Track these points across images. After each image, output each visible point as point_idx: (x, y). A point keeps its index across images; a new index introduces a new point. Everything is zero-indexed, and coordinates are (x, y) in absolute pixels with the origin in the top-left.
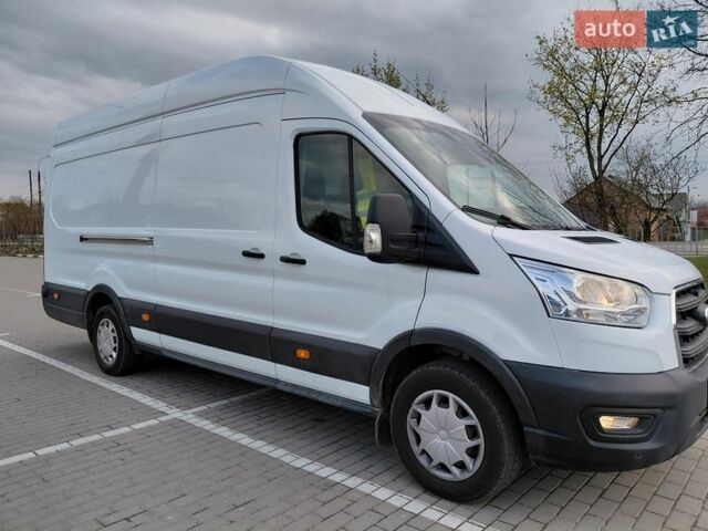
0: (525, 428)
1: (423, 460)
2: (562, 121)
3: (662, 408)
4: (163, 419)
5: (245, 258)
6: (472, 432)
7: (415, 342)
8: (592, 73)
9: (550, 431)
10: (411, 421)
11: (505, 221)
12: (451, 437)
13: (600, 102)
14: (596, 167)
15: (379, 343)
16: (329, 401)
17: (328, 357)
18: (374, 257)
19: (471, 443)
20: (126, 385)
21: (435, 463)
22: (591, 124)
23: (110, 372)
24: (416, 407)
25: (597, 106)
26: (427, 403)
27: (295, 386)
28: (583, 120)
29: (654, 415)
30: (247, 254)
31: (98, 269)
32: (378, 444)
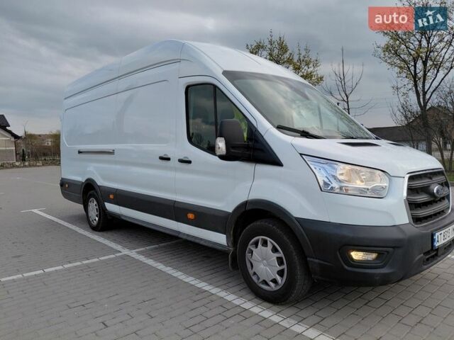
0: (308, 259)
1: (254, 278)
2: (397, 69)
3: (393, 247)
4: (118, 255)
5: (161, 161)
6: (280, 261)
7: (248, 208)
8: (418, 36)
9: (323, 260)
10: (248, 255)
11: (305, 134)
12: (269, 265)
13: (424, 55)
14: (421, 100)
15: (230, 209)
16: (206, 244)
17: (204, 218)
18: (222, 157)
19: (279, 268)
20: (103, 236)
21: (261, 280)
22: (418, 71)
23: (95, 229)
24: (250, 247)
25: (422, 58)
26: (256, 244)
27: (188, 235)
28: (412, 68)
29: (388, 252)
30: (162, 158)
31: (88, 169)
32: (231, 269)
